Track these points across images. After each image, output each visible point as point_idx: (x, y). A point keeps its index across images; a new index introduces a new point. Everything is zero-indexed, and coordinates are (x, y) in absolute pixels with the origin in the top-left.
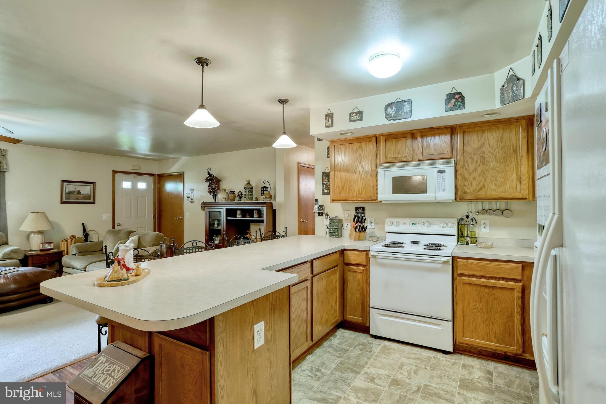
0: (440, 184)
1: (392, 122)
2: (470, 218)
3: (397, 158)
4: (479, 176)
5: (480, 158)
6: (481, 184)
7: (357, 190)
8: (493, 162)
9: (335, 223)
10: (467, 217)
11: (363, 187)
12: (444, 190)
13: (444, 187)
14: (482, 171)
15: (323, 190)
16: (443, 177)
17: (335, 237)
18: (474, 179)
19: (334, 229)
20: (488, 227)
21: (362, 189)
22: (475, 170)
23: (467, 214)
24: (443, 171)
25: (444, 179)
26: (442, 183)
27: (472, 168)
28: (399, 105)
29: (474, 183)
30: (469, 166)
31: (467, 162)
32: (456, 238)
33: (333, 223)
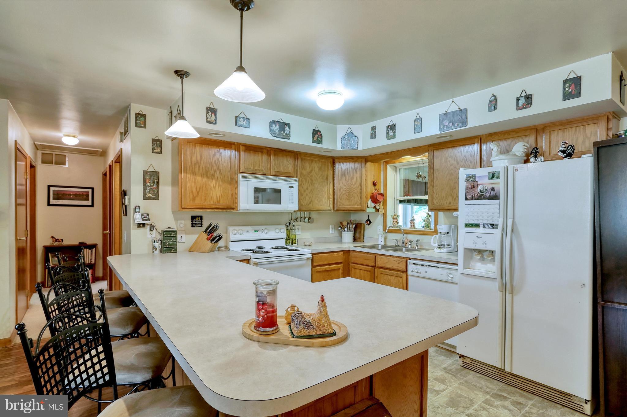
0: (290, 198)
1: (275, 138)
2: (291, 225)
3: (255, 170)
4: (310, 193)
5: (310, 180)
6: (310, 200)
7: (215, 197)
8: (316, 184)
9: (172, 235)
10: (290, 223)
11: (221, 194)
12: (292, 202)
13: (293, 200)
14: (311, 189)
15: (145, 194)
16: (292, 192)
17: (172, 253)
18: (307, 195)
19: (170, 243)
20: (300, 230)
21: (220, 196)
22: (307, 188)
23: (290, 221)
24: (292, 187)
25: (293, 193)
26: (291, 197)
27: (305, 187)
28: (284, 126)
29: (307, 198)
30: (304, 185)
31: (303, 182)
32: (284, 241)
33: (169, 236)
